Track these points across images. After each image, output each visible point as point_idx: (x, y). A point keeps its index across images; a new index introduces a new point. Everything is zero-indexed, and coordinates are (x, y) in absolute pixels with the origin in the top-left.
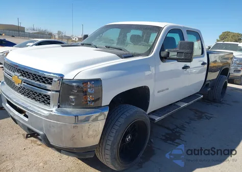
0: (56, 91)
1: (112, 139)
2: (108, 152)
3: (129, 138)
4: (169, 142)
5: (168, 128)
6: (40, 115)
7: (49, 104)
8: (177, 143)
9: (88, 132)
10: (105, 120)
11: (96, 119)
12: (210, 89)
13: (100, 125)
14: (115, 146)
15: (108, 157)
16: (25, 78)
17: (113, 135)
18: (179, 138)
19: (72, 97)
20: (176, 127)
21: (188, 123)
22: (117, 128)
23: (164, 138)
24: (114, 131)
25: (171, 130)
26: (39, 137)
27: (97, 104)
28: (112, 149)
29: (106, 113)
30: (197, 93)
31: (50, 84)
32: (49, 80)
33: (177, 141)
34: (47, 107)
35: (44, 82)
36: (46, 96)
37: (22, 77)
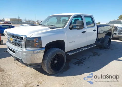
0: (24, 42)
1: (47, 60)
2: (46, 66)
3: (56, 61)
4: (77, 64)
5: (78, 59)
6: (19, 51)
7: (22, 47)
8: (80, 65)
9: (37, 57)
10: (44, 53)
11: (40, 52)
12: (100, 42)
13: (42, 55)
14: (49, 63)
15: (46, 68)
16: (14, 38)
17: (47, 59)
18: (82, 63)
19: (30, 44)
20: (82, 59)
21: (88, 57)
22: (49, 56)
23: (75, 63)
24: (48, 57)
25: (79, 60)
26: (20, 60)
27: (40, 46)
28: (47, 65)
29: (44, 50)
30: (93, 44)
31: (22, 39)
32: (22, 38)
33: (81, 64)
34: (21, 48)
35: (20, 39)
36: (21, 44)
37: (13, 38)
